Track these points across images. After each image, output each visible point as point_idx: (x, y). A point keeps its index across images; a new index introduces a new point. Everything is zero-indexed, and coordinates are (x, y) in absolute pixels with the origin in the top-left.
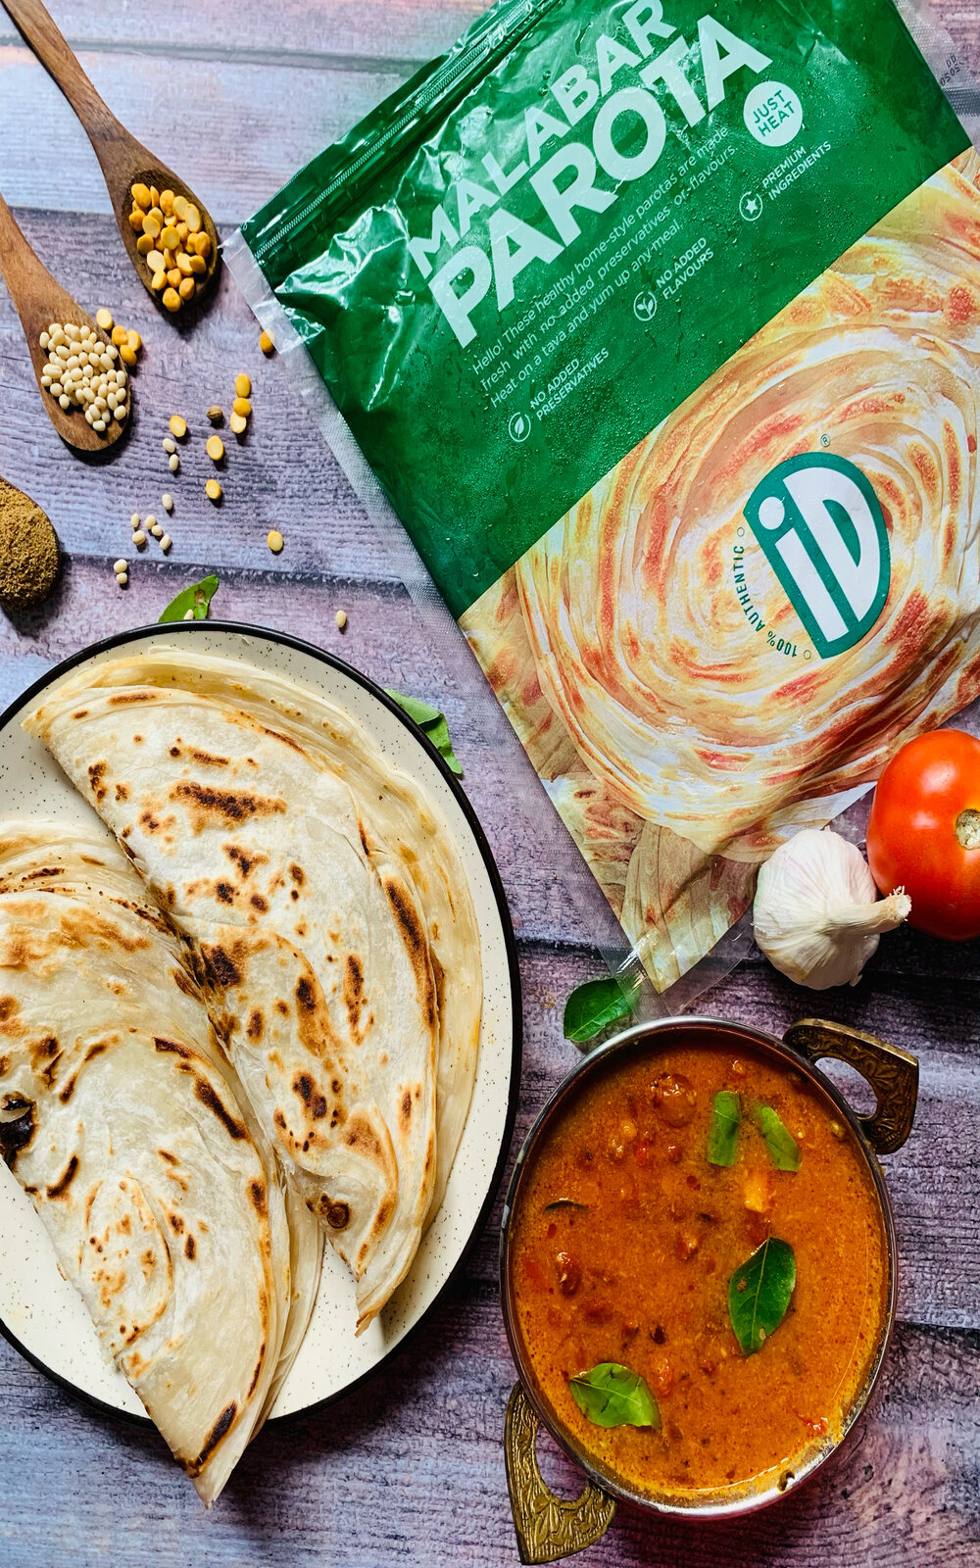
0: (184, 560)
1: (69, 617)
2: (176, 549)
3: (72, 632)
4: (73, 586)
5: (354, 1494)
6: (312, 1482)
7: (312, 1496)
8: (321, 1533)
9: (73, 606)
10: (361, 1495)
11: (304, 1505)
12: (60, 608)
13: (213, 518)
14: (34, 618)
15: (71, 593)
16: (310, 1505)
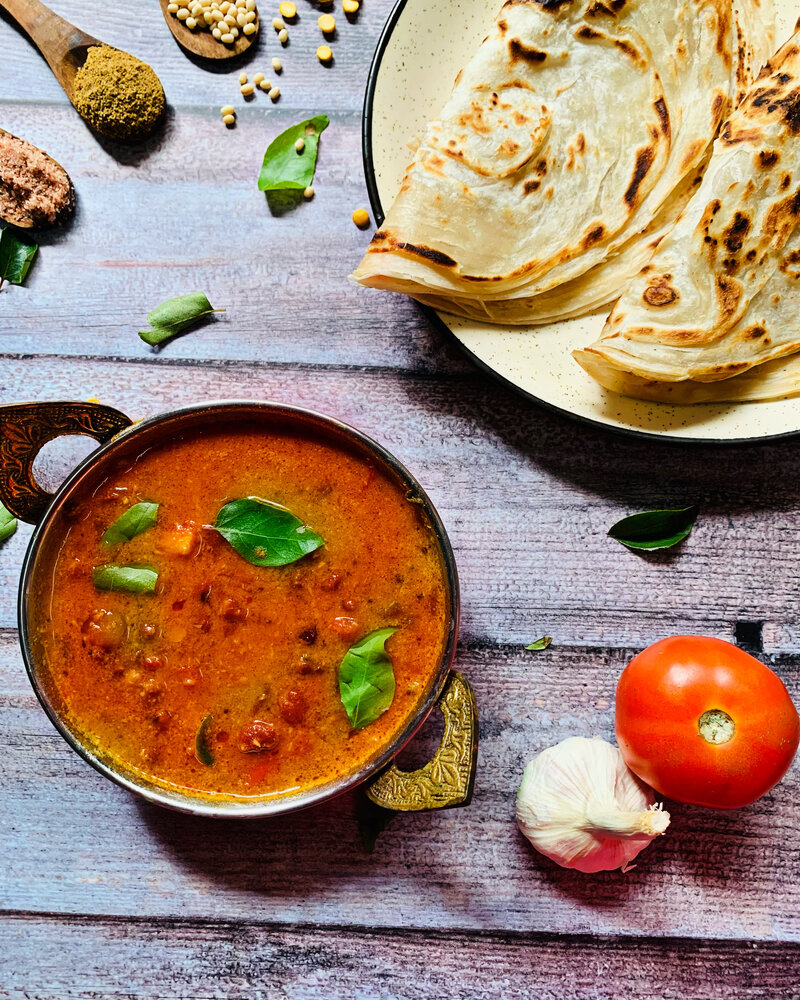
0: (292, 106)
1: (171, 151)
2: (284, 98)
3: (175, 161)
4: (177, 128)
5: (491, 833)
6: (442, 824)
7: (443, 837)
8: (454, 868)
9: (177, 143)
10: (498, 833)
11: (433, 844)
12: (163, 145)
13: (323, 76)
14: (134, 153)
15: (173, 134)
16: (440, 845)
